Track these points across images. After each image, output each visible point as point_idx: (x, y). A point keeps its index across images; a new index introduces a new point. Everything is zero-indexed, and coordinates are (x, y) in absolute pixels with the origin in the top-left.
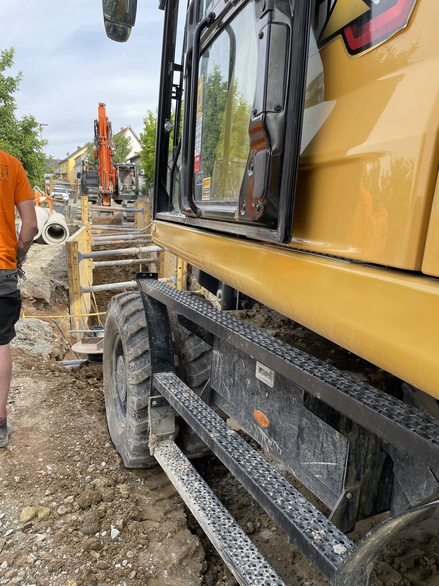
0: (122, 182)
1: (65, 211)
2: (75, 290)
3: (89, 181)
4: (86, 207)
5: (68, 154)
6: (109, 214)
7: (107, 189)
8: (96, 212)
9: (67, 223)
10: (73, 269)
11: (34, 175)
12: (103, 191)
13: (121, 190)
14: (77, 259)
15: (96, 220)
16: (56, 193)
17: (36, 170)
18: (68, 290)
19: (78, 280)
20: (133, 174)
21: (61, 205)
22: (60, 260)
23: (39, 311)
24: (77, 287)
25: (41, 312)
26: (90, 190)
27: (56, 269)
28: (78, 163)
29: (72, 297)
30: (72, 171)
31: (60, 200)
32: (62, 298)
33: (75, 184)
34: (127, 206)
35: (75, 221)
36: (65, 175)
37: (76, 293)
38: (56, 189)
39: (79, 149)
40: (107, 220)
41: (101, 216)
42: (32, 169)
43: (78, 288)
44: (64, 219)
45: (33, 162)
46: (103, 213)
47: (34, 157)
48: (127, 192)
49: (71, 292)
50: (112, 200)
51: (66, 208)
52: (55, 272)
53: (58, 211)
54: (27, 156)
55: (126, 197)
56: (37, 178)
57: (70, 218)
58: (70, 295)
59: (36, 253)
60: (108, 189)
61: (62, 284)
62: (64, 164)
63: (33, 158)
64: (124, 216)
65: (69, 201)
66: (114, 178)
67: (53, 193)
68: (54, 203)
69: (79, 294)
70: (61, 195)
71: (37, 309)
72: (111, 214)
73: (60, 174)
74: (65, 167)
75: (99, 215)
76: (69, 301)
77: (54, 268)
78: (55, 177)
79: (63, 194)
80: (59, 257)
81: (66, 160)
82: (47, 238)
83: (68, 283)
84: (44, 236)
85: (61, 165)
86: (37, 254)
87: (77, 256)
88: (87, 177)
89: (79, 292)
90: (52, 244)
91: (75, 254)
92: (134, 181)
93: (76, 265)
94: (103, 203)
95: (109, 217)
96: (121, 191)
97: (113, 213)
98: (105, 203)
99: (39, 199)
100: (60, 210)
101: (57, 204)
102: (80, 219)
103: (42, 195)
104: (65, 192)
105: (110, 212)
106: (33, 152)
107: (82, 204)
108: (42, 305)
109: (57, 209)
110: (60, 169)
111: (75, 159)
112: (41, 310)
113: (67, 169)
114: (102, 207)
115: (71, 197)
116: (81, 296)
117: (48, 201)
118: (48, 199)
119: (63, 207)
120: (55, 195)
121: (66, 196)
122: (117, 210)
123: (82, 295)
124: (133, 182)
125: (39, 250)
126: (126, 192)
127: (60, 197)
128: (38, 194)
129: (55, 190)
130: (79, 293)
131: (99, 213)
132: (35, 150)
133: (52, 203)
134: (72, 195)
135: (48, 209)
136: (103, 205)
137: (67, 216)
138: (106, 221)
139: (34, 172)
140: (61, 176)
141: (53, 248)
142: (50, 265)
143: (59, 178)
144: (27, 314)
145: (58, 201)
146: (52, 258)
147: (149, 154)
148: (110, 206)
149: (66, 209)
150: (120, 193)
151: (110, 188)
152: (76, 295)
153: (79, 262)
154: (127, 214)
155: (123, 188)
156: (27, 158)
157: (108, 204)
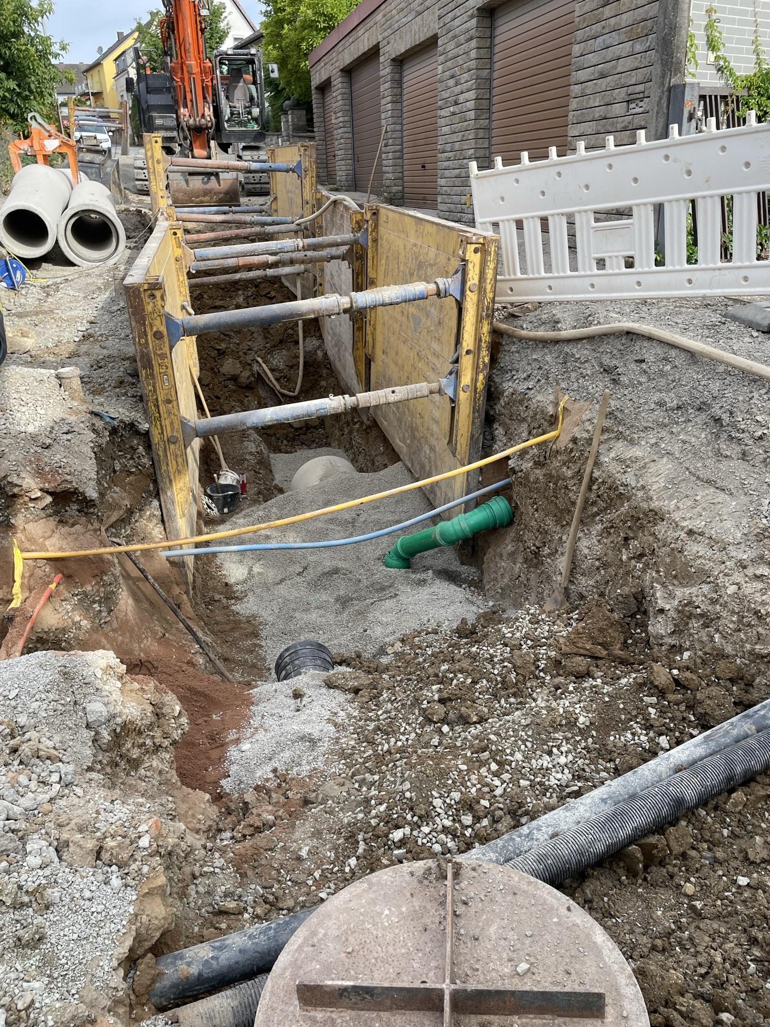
0: (227, 98)
1: (107, 174)
2: (168, 432)
3: (154, 100)
4: (158, 162)
5: (100, 49)
6: (209, 179)
7: (200, 115)
8: (178, 176)
9: (116, 202)
10: (156, 369)
11: (31, 91)
12: (191, 122)
13: (226, 118)
14: (166, 339)
15: (180, 196)
16: (84, 134)
17: (33, 78)
18: (147, 433)
19: (175, 403)
20: (249, 77)
21: (98, 158)
22: (111, 320)
23: (66, 529)
24: (172, 423)
25: (73, 530)
26: (158, 122)
27: (105, 352)
28: (121, 67)
29: (161, 453)
30: (112, 88)
31: (93, 148)
32: (132, 458)
33: (121, 111)
34: (244, 158)
35: (133, 197)
36: (98, 95)
37: (172, 441)
38: (83, 125)
39: (122, 38)
40: (206, 193)
41: (191, 185)
42: (26, 76)
43: (176, 425)
44: (108, 197)
45: (24, 58)
46: (195, 177)
47: (24, 44)
48: (240, 124)
49: (156, 438)
50: (213, 143)
51: (109, 168)
52: (102, 364)
53: (92, 174)
54: (9, 45)
55: (241, 136)
56: (38, 99)
57: (120, 190)
58: (154, 447)
59: (48, 295)
60: (203, 116)
61: (127, 420)
62: (95, 72)
63: (24, 48)
64: (240, 183)
65: (113, 151)
66: (210, 89)
67: (77, 135)
68: (81, 154)
69: (182, 443)
70: (95, 138)
71: (60, 522)
72: (213, 178)
73: (87, 94)
74: (96, 78)
75: (187, 181)
76: (153, 464)
77: (97, 349)
78: (79, 100)
79: (100, 136)
80: (106, 309)
81: (97, 64)
82: (72, 248)
83: (146, 412)
84: (63, 245)
85: (89, 75)
86: (50, 300)
87: (163, 329)
88: (147, 88)
89: (180, 436)
90: (85, 264)
91: (157, 323)
92: (255, 95)
93: (163, 356)
94: (192, 150)
95: (208, 186)
96: (227, 121)
97: (217, 175)
98: (197, 152)
99: (43, 147)
100: (95, 172)
101: (88, 157)
102: (146, 193)
103: (50, 136)
104: (102, 132)
105: (211, 174)
106: (24, 33)
107: (149, 154)
108: (75, 507)
109: (89, 170)
110: (87, 84)
111: (115, 60)
112: (73, 525)
113: (102, 83)
114: (190, 160)
115: (115, 142)
116: (185, 449)
117: (64, 150)
118: (64, 144)
119: (102, 165)
120: (81, 137)
121: (105, 140)
122: (228, 169)
123: (190, 444)
124: (252, 98)
125: (55, 284)
126: (238, 124)
127: (94, 142)
128: (40, 132)
129: (81, 128)
130: (181, 438)
131: (184, 177)
132: (26, 29)
133: (75, 155)
134: (117, 135)
135: (68, 171)
136: (193, 157)
137: (113, 186)
138: (204, 196)
139: (29, 83)
140: (91, 97)
141: (89, 280)
142: (86, 337)
143: (88, 103)
144: (27, 545)
145: (89, 151)
146: (91, 313)
147: (283, 28)
148: (209, 158)
149: (108, 170)
150: (226, 125)
151: (207, 112)
152: (172, 446)
153: (171, 348)
154: (245, 178)
155: (232, 114)
156: (10, 49)
157: (205, 153)
